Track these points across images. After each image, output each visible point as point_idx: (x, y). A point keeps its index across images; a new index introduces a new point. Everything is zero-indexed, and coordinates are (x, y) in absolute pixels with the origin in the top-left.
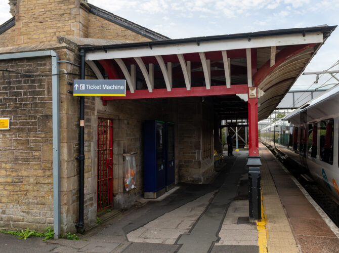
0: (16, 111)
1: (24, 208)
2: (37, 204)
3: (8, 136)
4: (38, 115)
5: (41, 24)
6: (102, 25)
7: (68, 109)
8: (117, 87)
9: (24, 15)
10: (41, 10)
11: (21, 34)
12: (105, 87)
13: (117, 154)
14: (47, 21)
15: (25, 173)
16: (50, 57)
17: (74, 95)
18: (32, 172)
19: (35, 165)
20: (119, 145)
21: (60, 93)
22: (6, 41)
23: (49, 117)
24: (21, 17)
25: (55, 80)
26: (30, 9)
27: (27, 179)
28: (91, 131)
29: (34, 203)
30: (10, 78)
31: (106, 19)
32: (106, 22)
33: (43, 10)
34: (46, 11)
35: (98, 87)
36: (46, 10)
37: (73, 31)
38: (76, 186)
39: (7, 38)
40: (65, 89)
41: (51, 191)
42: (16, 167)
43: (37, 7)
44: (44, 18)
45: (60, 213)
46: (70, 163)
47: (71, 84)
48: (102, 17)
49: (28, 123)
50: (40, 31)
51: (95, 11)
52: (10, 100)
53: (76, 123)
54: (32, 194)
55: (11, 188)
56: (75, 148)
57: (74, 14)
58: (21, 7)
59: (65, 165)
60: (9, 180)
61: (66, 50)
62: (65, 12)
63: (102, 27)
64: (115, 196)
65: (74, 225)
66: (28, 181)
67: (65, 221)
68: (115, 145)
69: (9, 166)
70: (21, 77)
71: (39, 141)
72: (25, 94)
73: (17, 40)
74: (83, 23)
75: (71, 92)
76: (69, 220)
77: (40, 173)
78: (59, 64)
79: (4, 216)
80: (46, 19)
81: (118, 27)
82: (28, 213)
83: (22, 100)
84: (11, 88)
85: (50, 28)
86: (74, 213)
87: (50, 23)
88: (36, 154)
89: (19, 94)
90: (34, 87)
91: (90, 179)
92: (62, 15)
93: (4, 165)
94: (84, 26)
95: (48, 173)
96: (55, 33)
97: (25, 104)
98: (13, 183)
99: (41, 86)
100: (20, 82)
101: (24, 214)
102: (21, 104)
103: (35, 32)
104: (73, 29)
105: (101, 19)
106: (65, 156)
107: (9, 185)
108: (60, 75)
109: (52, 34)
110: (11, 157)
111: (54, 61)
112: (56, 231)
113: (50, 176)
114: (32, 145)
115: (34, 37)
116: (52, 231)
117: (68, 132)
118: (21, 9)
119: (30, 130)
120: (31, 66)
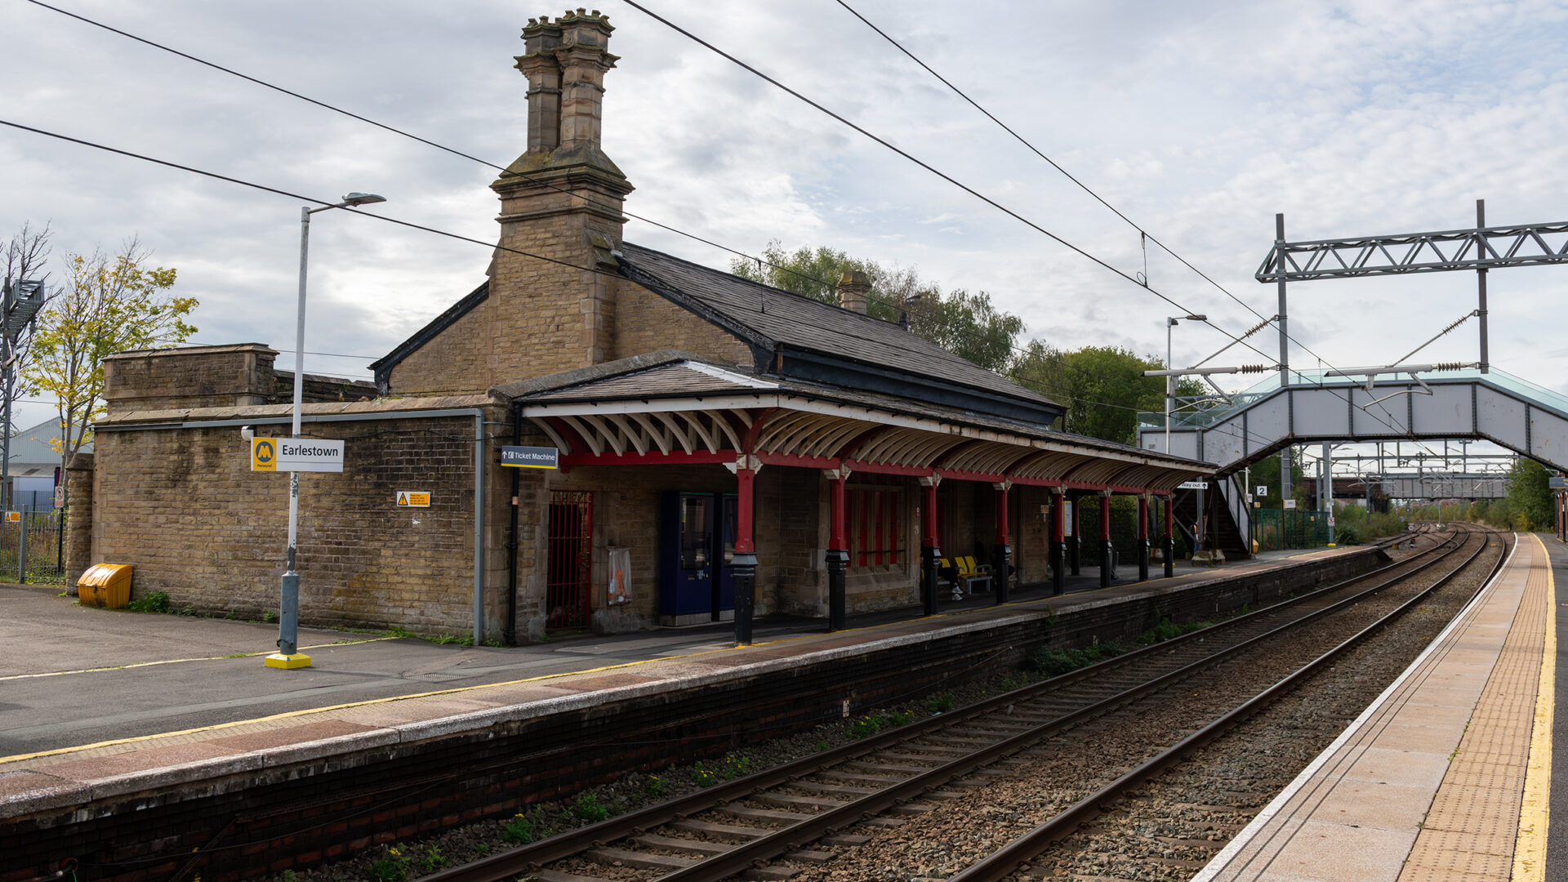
0: (438, 483)
1: (444, 607)
2: (458, 603)
3: (428, 515)
4: (462, 490)
5: (531, 300)
6: (640, 297)
7: (494, 483)
8: (547, 457)
9: (505, 282)
10: (531, 274)
11: (497, 318)
12: (535, 456)
13: (598, 547)
14: (540, 295)
15: (446, 564)
16: (473, 417)
17: (503, 465)
18: (454, 563)
19: (457, 553)
20: (601, 532)
21: (484, 463)
22: (477, 325)
23: (472, 492)
24: (498, 285)
25: (478, 445)
26: (514, 270)
27: (448, 571)
28: (536, 510)
29: (455, 603)
30: (432, 440)
31: (646, 286)
32: (647, 292)
33: (535, 273)
34: (541, 276)
35: (528, 456)
36: (540, 273)
37: (584, 314)
38: (506, 584)
39: (479, 320)
40: (491, 458)
41: (472, 587)
42: (437, 555)
43: (525, 268)
44: (536, 289)
45: (482, 614)
46: (497, 553)
47: (499, 451)
48: (640, 283)
49: (451, 499)
50: (528, 314)
51: (629, 272)
52: (432, 469)
53: (508, 501)
54: (453, 590)
55: (430, 582)
56: (503, 531)
57: (585, 282)
58: (499, 266)
59: (489, 554)
60: (429, 572)
61: (492, 408)
62: (570, 279)
63: (640, 302)
64: (593, 612)
65: (501, 633)
66: (449, 574)
67: (487, 625)
68: (595, 532)
69: (428, 554)
70: (446, 439)
71: (462, 524)
72: (448, 462)
73: (491, 330)
74: (601, 297)
75: (499, 461)
76: (494, 625)
77: (462, 563)
78: (485, 426)
79: (422, 618)
80: (539, 291)
81: (667, 302)
82: (448, 614)
83: (444, 469)
84: (433, 454)
85: (546, 307)
86: (501, 617)
87: (546, 299)
88: (458, 539)
89: (440, 462)
90: (457, 453)
91: (532, 578)
92: (565, 284)
93: (423, 553)
94: (604, 302)
95: (470, 564)
96: (553, 317)
97: (448, 475)
98: (433, 576)
99: (465, 453)
100: (442, 446)
101: (444, 616)
102: (443, 475)
103: (520, 315)
104: (583, 311)
105: (639, 286)
106: (489, 543)
107: (429, 578)
108: (485, 440)
109: (548, 320)
110: (431, 542)
111: (478, 422)
112: (476, 637)
113: (472, 568)
114: (454, 528)
115: (519, 324)
116: (472, 636)
117: (494, 512)
118: (500, 271)
119: (452, 509)
120: (454, 425)
